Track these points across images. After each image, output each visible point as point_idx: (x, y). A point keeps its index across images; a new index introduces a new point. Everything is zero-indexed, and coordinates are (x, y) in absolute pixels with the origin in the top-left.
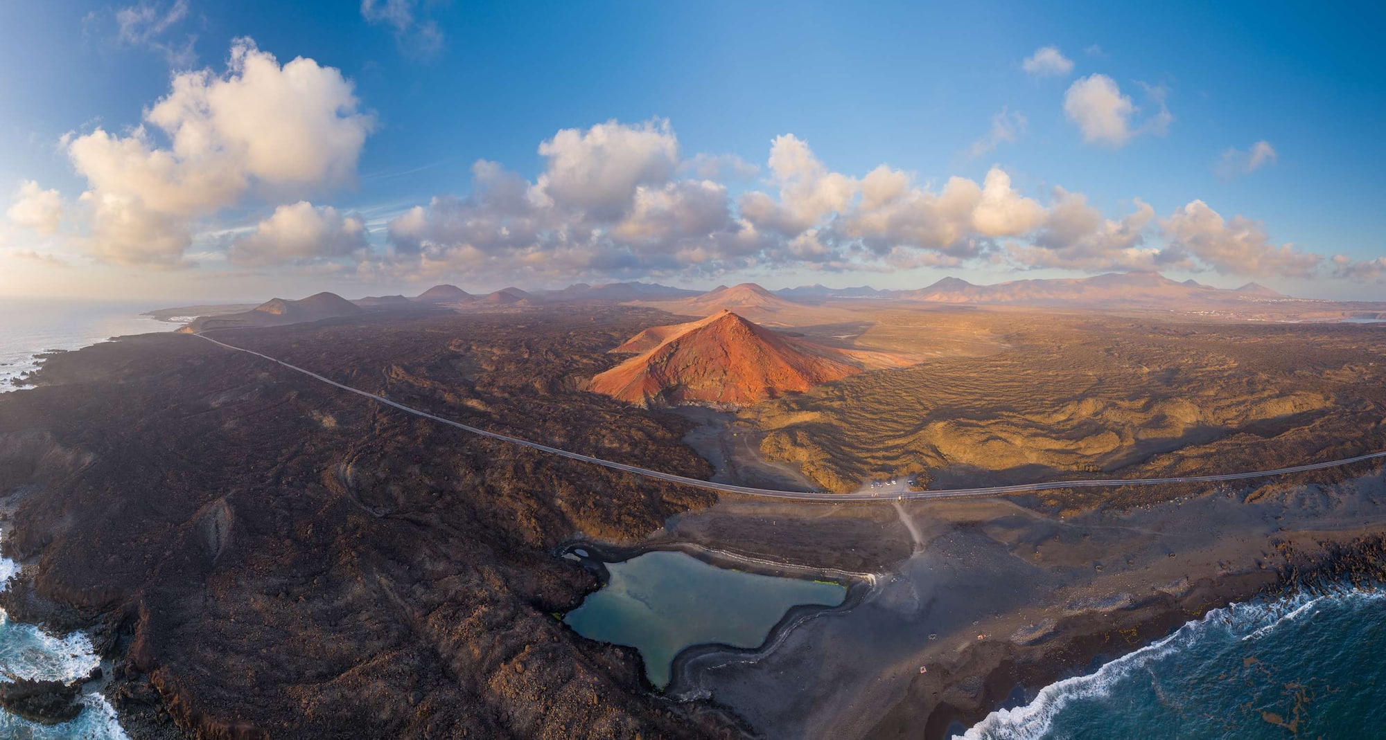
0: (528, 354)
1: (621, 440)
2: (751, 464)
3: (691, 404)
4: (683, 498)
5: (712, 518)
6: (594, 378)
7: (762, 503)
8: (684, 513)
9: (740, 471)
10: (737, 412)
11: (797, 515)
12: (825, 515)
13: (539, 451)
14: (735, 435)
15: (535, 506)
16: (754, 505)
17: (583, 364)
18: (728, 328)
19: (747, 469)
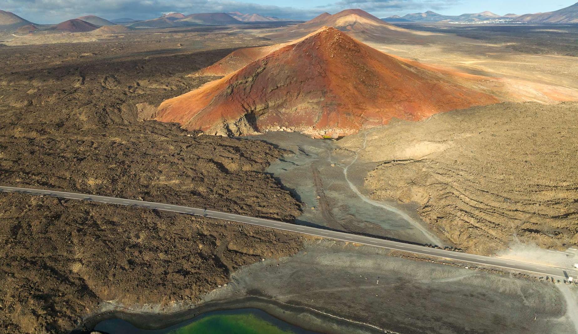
0: (80, 82)
1: (182, 175)
2: (351, 202)
3: (282, 130)
4: (257, 245)
5: (295, 270)
6: (162, 104)
7: (362, 254)
8: (257, 264)
9: (336, 210)
10: (337, 139)
11: (410, 275)
12: (451, 280)
13: (60, 199)
14: (333, 165)
15: (37, 279)
16: (351, 256)
17: (151, 90)
18: (329, 44)
19: (345, 208)
